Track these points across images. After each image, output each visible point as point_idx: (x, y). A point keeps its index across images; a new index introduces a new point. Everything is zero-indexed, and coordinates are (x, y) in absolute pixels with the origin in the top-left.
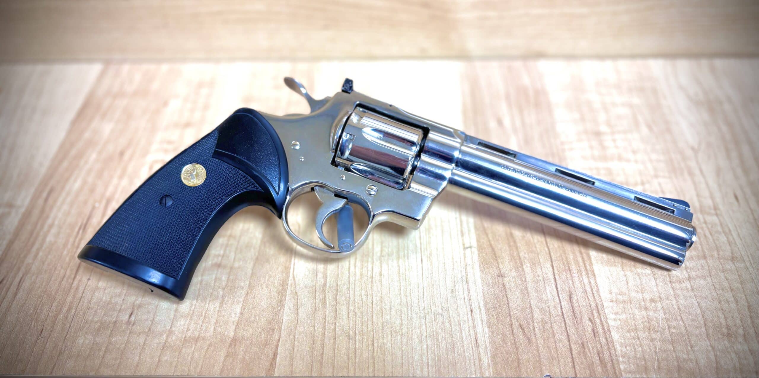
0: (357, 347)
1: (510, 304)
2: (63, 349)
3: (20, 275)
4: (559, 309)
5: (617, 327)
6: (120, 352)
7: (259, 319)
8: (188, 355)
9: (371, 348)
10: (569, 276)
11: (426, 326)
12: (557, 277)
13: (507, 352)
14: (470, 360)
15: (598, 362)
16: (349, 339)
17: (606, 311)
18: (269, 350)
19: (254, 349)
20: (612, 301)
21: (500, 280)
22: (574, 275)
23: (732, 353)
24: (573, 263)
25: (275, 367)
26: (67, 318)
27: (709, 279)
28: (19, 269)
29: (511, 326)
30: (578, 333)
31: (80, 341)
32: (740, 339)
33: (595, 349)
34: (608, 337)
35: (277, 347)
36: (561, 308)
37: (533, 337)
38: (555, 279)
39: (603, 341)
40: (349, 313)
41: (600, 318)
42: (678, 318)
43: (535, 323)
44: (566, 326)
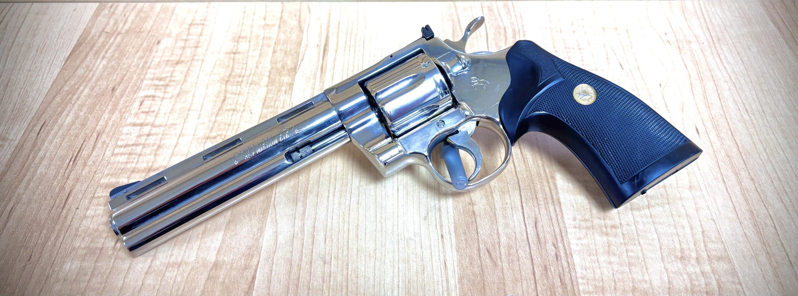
0: (332, 270)
1: (479, 230)
2: (50, 274)
3: (11, 205)
4: (525, 234)
5: (579, 251)
6: (105, 277)
7: (240, 244)
8: (171, 279)
9: (345, 272)
10: (535, 203)
11: (399, 251)
12: (524, 205)
13: (474, 274)
14: (438, 282)
15: (559, 284)
16: (325, 263)
17: (569, 236)
18: (248, 274)
19: (234, 273)
20: (575, 227)
21: (470, 207)
22: (541, 203)
23: (684, 275)
24: (540, 192)
25: (253, 290)
26: (55, 245)
27: (667, 206)
28: (10, 199)
29: (479, 250)
30: (542, 256)
31: (67, 266)
32: (693, 262)
33: (557, 272)
34: (570, 260)
35: (256, 271)
36: (527, 233)
37: (499, 260)
38: (522, 206)
39: (565, 264)
40: (325, 240)
41: (564, 243)
42: (636, 242)
43: (502, 248)
44: (530, 250)
